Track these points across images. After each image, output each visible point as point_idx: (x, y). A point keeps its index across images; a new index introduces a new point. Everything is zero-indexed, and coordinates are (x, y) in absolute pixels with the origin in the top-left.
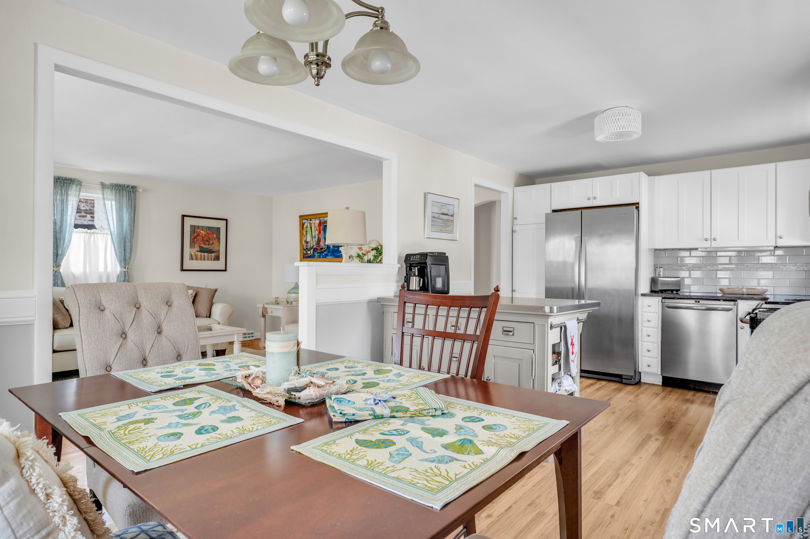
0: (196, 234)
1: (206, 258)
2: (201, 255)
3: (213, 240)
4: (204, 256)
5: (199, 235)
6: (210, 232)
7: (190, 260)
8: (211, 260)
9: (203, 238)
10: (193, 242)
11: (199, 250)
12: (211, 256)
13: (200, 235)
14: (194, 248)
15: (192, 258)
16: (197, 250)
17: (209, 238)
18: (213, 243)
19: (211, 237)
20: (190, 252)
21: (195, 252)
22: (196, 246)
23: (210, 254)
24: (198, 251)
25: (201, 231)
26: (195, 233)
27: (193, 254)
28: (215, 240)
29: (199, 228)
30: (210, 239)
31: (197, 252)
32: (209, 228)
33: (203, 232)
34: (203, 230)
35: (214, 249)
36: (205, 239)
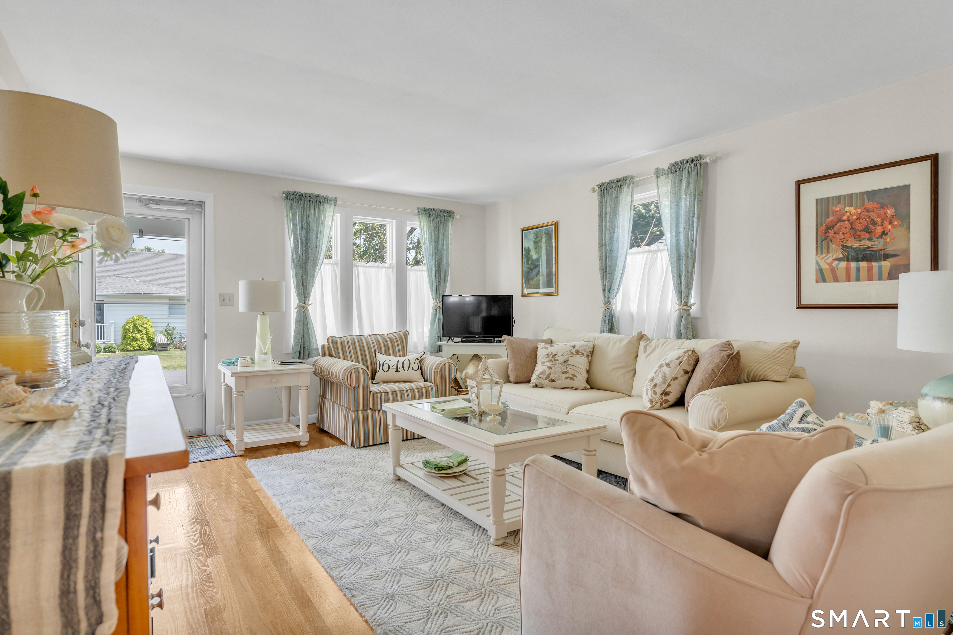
0: (831, 218)
1: (853, 273)
2: (848, 269)
3: (886, 223)
4: (858, 269)
5: (840, 220)
6: (875, 205)
7: (817, 282)
8: (880, 279)
9: (851, 224)
10: (825, 239)
11: (841, 256)
12: (880, 268)
13: (845, 218)
14: (828, 252)
15: (822, 277)
16: (835, 256)
17: (872, 220)
18: (884, 234)
19: (879, 216)
20: (817, 263)
21: (832, 263)
22: (833, 246)
23: (874, 264)
24: (839, 260)
25: (847, 209)
26: (828, 216)
27: (824, 266)
28: (890, 223)
29: (839, 202)
30: (874, 223)
31: (836, 263)
32: (871, 195)
33: (852, 208)
34: (851, 205)
35: (890, 249)
36: (859, 227)
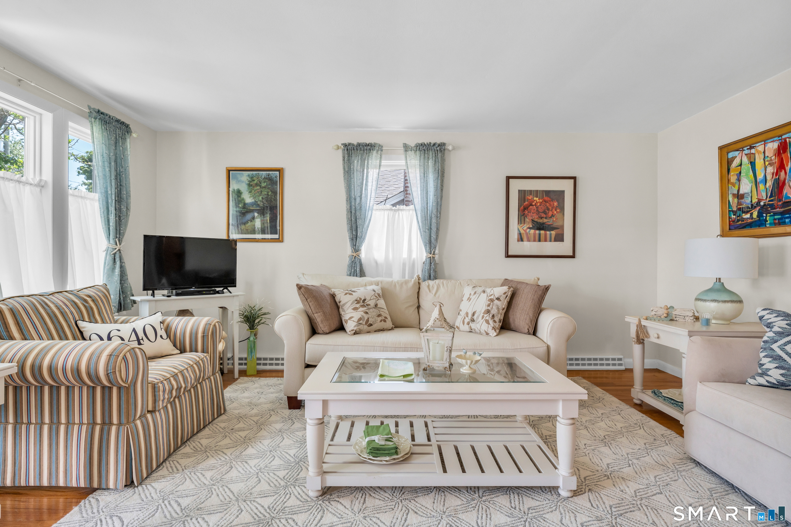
0: (526, 203)
1: (542, 237)
2: (535, 234)
3: (554, 210)
4: (540, 234)
5: (531, 205)
6: (549, 199)
7: (518, 241)
8: (551, 241)
9: (537, 208)
10: (523, 215)
11: (531, 226)
12: (551, 234)
13: (534, 204)
14: (524, 223)
15: (521, 239)
16: (528, 226)
17: (547, 207)
18: (553, 216)
19: (550, 205)
20: (518, 229)
21: (526, 230)
22: (527, 220)
23: (548, 232)
24: (530, 228)
25: (535, 199)
26: (525, 202)
27: (522, 231)
28: (556, 210)
29: (531, 194)
30: (548, 209)
31: (528, 230)
32: (548, 193)
33: (537, 199)
34: (537, 197)
35: (555, 225)
36: (541, 210)
